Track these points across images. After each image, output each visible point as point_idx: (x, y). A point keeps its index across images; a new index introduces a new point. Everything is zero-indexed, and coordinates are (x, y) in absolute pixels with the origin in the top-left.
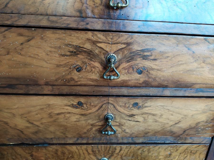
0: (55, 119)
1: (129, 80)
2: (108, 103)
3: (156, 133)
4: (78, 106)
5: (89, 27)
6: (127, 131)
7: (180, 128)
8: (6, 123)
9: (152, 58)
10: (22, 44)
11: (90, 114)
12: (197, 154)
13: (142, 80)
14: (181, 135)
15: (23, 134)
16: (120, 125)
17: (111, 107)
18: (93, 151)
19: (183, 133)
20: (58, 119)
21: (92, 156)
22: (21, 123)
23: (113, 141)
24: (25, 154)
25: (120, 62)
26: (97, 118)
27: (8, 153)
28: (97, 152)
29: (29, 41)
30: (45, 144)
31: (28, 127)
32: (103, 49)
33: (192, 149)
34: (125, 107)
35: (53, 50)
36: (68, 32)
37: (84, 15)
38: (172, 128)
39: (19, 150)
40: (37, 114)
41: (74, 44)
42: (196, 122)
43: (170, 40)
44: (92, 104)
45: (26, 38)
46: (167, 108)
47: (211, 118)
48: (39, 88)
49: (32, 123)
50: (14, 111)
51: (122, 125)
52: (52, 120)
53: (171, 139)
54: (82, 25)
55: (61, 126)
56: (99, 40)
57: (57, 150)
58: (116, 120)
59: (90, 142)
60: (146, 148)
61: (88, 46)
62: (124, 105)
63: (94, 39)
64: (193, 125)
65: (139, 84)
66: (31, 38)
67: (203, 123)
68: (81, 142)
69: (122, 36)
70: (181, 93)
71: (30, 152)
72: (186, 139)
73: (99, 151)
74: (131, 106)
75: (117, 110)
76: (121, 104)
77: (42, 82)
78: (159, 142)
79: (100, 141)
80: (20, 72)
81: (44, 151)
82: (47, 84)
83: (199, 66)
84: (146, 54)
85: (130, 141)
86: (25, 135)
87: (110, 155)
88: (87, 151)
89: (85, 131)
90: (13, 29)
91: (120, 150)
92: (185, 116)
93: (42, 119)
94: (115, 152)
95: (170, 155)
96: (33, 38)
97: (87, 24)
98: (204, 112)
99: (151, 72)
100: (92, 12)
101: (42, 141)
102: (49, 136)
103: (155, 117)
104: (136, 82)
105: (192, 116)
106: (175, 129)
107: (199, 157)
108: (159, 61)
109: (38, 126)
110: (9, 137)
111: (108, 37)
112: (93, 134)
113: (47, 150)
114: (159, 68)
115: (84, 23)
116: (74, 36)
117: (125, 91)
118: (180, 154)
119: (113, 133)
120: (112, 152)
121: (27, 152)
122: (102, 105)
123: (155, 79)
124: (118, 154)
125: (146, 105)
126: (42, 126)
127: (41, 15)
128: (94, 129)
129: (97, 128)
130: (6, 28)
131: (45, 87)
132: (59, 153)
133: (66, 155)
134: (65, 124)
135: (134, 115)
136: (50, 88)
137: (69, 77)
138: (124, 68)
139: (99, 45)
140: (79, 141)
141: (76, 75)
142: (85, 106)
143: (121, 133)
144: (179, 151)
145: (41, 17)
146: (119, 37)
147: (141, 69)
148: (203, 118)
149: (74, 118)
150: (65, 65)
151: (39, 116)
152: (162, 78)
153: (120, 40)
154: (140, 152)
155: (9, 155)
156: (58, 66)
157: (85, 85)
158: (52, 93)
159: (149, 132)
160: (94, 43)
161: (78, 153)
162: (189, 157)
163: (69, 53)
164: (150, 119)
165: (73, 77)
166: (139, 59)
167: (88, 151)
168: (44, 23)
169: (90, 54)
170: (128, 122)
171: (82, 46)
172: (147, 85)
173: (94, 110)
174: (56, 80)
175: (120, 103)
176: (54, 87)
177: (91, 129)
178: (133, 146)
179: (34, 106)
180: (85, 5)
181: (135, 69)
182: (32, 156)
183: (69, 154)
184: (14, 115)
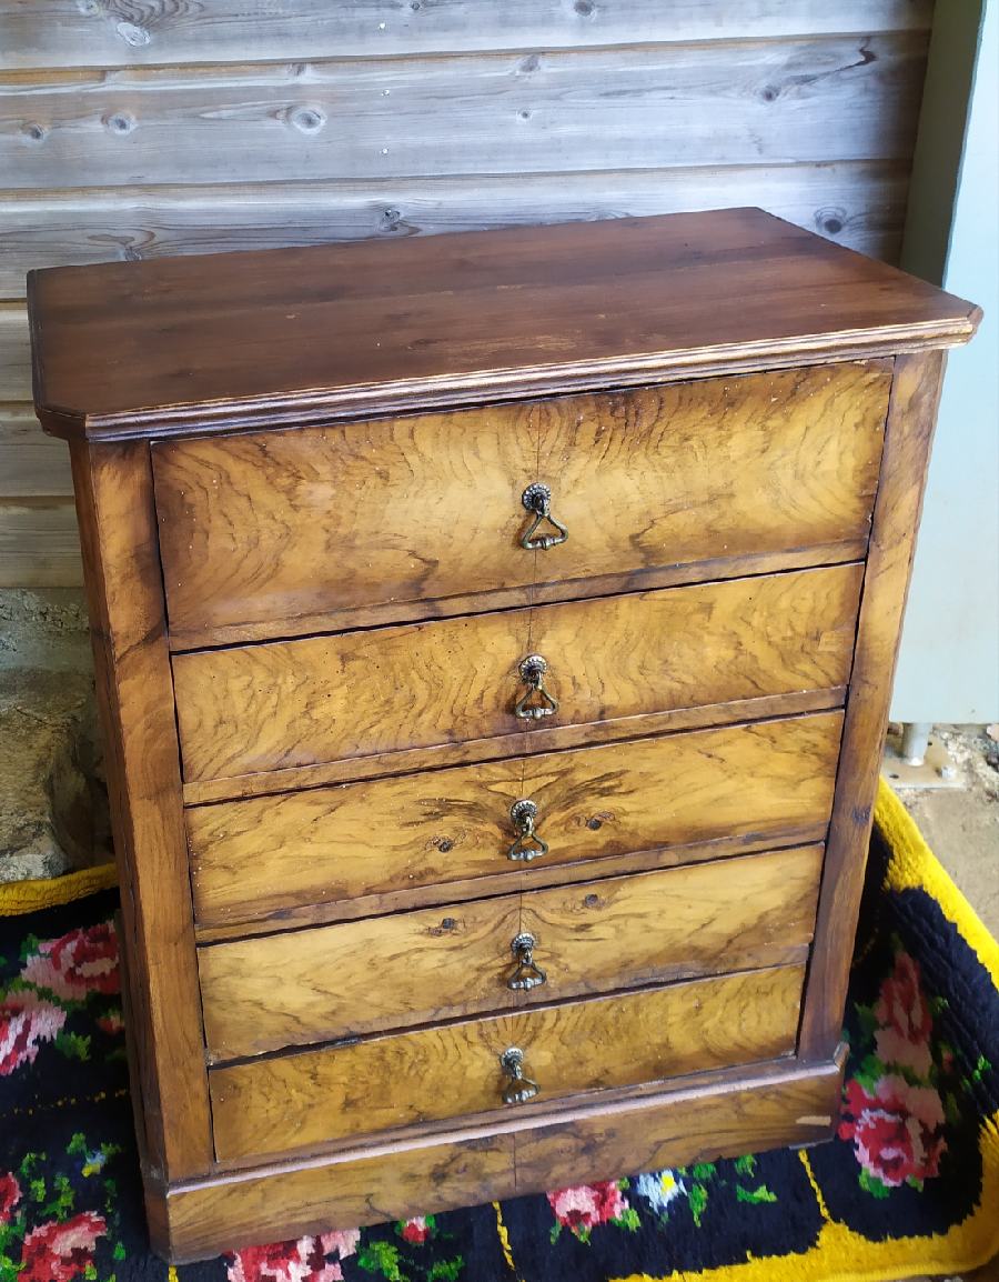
0: (384, 971)
1: (572, 847)
2: (521, 908)
3: (651, 959)
4: (443, 930)
5: (469, 758)
6: (574, 967)
7: (718, 935)
8: (259, 1004)
9: (622, 790)
10: (315, 820)
11: (472, 942)
12: (777, 995)
13: (602, 842)
14: (722, 951)
15: (299, 1022)
16: (554, 957)
17: (527, 917)
18: (481, 1035)
19: (728, 946)
20: (391, 969)
21: (478, 1049)
22: (295, 998)
23: (536, 1000)
24: (296, 1073)
25: (546, 812)
26: (492, 949)
27: (251, 1082)
28: (493, 1035)
29: (332, 811)
30: (351, 1039)
31: (312, 1005)
32: (504, 794)
33: (758, 983)
34: (564, 909)
35: (387, 817)
36: (423, 776)
37: (458, 737)
38: (693, 938)
39: (282, 1066)
40: (338, 968)
41: (437, 797)
42: (758, 913)
43: (661, 747)
44: (479, 919)
45: (327, 807)
46: (676, 893)
47: (799, 896)
48: (347, 906)
49: (325, 992)
50: (281, 972)
51: (560, 956)
52: (375, 974)
53: (694, 966)
54: (455, 757)
55: (399, 985)
56: (494, 778)
57: (383, 1050)
58: (542, 947)
59: (472, 1010)
60: (628, 999)
61: (469, 795)
62: (560, 906)
63: (485, 777)
64: (752, 923)
65: (597, 850)
66: (333, 806)
67: (777, 913)
68: (448, 1016)
69: (547, 760)
70: (706, 852)
71: (311, 1067)
72: (736, 960)
73: (498, 1032)
74: (579, 906)
75: (543, 921)
76: (554, 906)
77: (356, 890)
78: (663, 979)
79: (498, 1003)
80: (305, 880)
81: (349, 1057)
82: (368, 891)
83: (742, 786)
84: (606, 784)
85: (583, 990)
86: (304, 1025)
87: (529, 1036)
88: (465, 1038)
89: (461, 986)
90: (300, 795)
91: (558, 1019)
92: (727, 902)
93: (350, 977)
94: (541, 1027)
95: (699, 1008)
96: (343, 803)
97: (467, 752)
98: (774, 885)
99: (624, 819)
100: (478, 727)
101: (343, 1033)
102: (364, 1016)
103: (643, 921)
104: (588, 847)
105: (745, 899)
106: (703, 941)
107: (783, 1000)
108: (641, 792)
109: (338, 996)
110: (261, 1036)
111: (513, 769)
112: (483, 990)
113: (356, 1054)
114: (642, 808)
115: (460, 753)
116: (437, 782)
117: (558, 874)
118: (727, 1001)
119: (538, 981)
120: (534, 1028)
121: (302, 1068)
122: (506, 917)
123: (633, 834)
124: (551, 1031)
125: (618, 895)
126: (347, 994)
128: (485, 977)
129: (493, 974)
130: (284, 797)
131: (362, 899)
132: (389, 1057)
133: (407, 1058)
134: (409, 978)
135: (590, 926)
136: (376, 899)
137: (422, 867)
138: (555, 824)
139: (493, 788)
140: (443, 1016)
141: (436, 858)
142: (460, 926)
143: (558, 975)
144: (723, 995)
145: (362, 760)
146: (540, 766)
147: (598, 818)
148: (774, 900)
149: (430, 962)
150: (414, 843)
151: (343, 970)
152: (653, 829)
153: (543, 769)
154: (611, 1014)
155: (254, 1086)
156: (397, 849)
157: (459, 878)
158: (380, 912)
159: (632, 961)
160: (482, 786)
161: (440, 1048)
162: (752, 1004)
163: (423, 818)
164: (633, 927)
165: (432, 865)
166: (591, 798)
167: (469, 1036)
168: (370, 770)
169: (474, 810)
170: (575, 944)
171: (453, 798)
172: (616, 849)
173: (483, 931)
174: (391, 880)
175: (551, 903)
176: (385, 897)
177: (477, 979)
178: (591, 1003)
179: (331, 951)
180: (460, 718)
181: (583, 822)
182: (314, 1076)
183: (417, 1053)
184: (280, 979)
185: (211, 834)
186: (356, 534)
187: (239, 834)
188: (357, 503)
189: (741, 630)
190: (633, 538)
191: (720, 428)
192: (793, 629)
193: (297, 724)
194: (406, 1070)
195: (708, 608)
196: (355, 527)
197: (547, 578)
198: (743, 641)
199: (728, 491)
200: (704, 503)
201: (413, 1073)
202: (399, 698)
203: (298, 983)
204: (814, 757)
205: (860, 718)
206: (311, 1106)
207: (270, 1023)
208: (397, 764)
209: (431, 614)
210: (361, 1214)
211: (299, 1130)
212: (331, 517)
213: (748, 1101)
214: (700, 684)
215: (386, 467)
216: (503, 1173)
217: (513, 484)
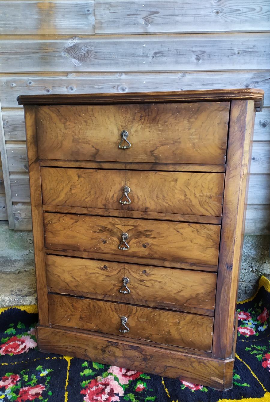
0: (89, 277)
1: (138, 252)
2: (125, 268)
3: (163, 298)
4: (104, 269)
5: (110, 215)
6: (140, 293)
7: (183, 296)
8: (59, 276)
9: (152, 236)
10: (72, 224)
11: (112, 275)
12: (204, 326)
13: (147, 253)
15: (68, 286)
16: (134, 288)
17: (127, 271)
18: (115, 309)
19: (186, 302)
20: (91, 277)
21: (115, 313)
22: (67, 278)
23: (131, 302)
24: (68, 303)
25: (131, 238)
26: (117, 279)
27: (58, 301)
28: (119, 310)
29: (76, 222)
30: (82, 297)
31: (72, 281)
32: (119, 229)
33: (198, 321)
34: (136, 272)
35: (89, 228)
36: (98, 217)
37: (107, 207)
38: (175, 295)
39: (65, 299)
40: (78, 272)
41: (102, 225)
42: (196, 293)
43: (163, 225)
45: (75, 221)
47: (209, 291)
48: (80, 253)
49: (75, 279)
50: (64, 268)
51: (136, 288)
52: (87, 277)
53: (177, 307)
54: (106, 213)
55: (93, 283)
56: (117, 223)
58: (131, 283)
59: (114, 300)
60: (157, 312)
61: (109, 227)
63: (113, 222)
64: (194, 296)
65: (145, 255)
66: (77, 221)
67: (202, 295)
68: (107, 299)
69: (131, 221)
70: (178, 265)
71: (72, 302)
72: (190, 308)
73: (120, 309)
74: (141, 273)
75: (131, 275)
76: (134, 271)
77: (82, 249)
80: (70, 241)
81: (81, 303)
82: (85, 250)
83: (188, 245)
84: (148, 233)
86: (70, 287)
87: (128, 314)
88: (111, 307)
89: (109, 289)
90: (68, 215)
91: (136, 311)
92: (185, 286)
93: (81, 276)
94: (132, 312)
96: (78, 221)
97: (109, 213)
98: (201, 284)
99: (153, 247)
100: (112, 206)
101: (80, 294)
102: (85, 290)
103: (160, 284)
104: (143, 254)
105: (191, 286)
106: (179, 297)
107: (206, 330)
108: (158, 239)
109: (78, 281)
110: (60, 287)
111: (122, 221)
112: (115, 292)
113: (83, 302)
114: (158, 244)
115: (108, 212)
116: (102, 220)
117: (135, 260)
118: (188, 323)
119: (127, 292)
120: (130, 312)
121: (70, 302)
122: (121, 270)
123: (156, 253)
124: (135, 314)
125: (152, 273)
126: (81, 282)
127: (83, 207)
128: (115, 289)
129: (118, 288)
130: (64, 215)
131: (83, 252)
132: (91, 307)
133: (96, 309)
134: (95, 282)
135: (144, 281)
136: (87, 253)
137: (98, 247)
138: (134, 243)
139: (116, 226)
140: (106, 299)
141: (102, 246)
142: (108, 269)
143: (136, 295)
144: (186, 321)
145: (83, 209)
146: (129, 222)
147: (146, 244)
148: (201, 290)
149: (101, 278)
150: (96, 238)
152: (161, 252)
154: (152, 315)
155: (58, 303)
156: (92, 239)
158: (88, 257)
159: (157, 297)
160: (113, 225)
161: (104, 309)
162: (196, 328)
163: (98, 231)
164: (157, 285)
165: (100, 247)
166: (143, 237)
168: (85, 212)
169: (111, 232)
170: (140, 285)
171: (106, 226)
172: (151, 257)
173: (115, 273)
174: (90, 248)
175: (133, 269)
176: (89, 253)
177: (113, 288)
178: (146, 309)
179: (76, 266)
180: (108, 202)
181: (141, 244)
182: (73, 306)
183: (98, 308)
184: (64, 271)
185: (49, 221)
186: (80, 138)
187: (55, 223)
188: (80, 129)
189: (186, 190)
190: (152, 152)
191: (176, 120)
192: (202, 193)
193: (68, 193)
194: (96, 313)
195: (176, 181)
196: (79, 136)
197: (128, 160)
198: (187, 194)
199: (179, 141)
200: (172, 144)
201: (98, 314)
202: (92, 192)
203: (68, 273)
204: (211, 241)
205: (226, 230)
206: (72, 315)
207: (62, 284)
208: (92, 211)
209: (99, 167)
210: (83, 355)
211: (69, 322)
212: (74, 133)
213: (194, 362)
214: (174, 206)
215: (87, 120)
216: (121, 357)
217: (119, 130)
